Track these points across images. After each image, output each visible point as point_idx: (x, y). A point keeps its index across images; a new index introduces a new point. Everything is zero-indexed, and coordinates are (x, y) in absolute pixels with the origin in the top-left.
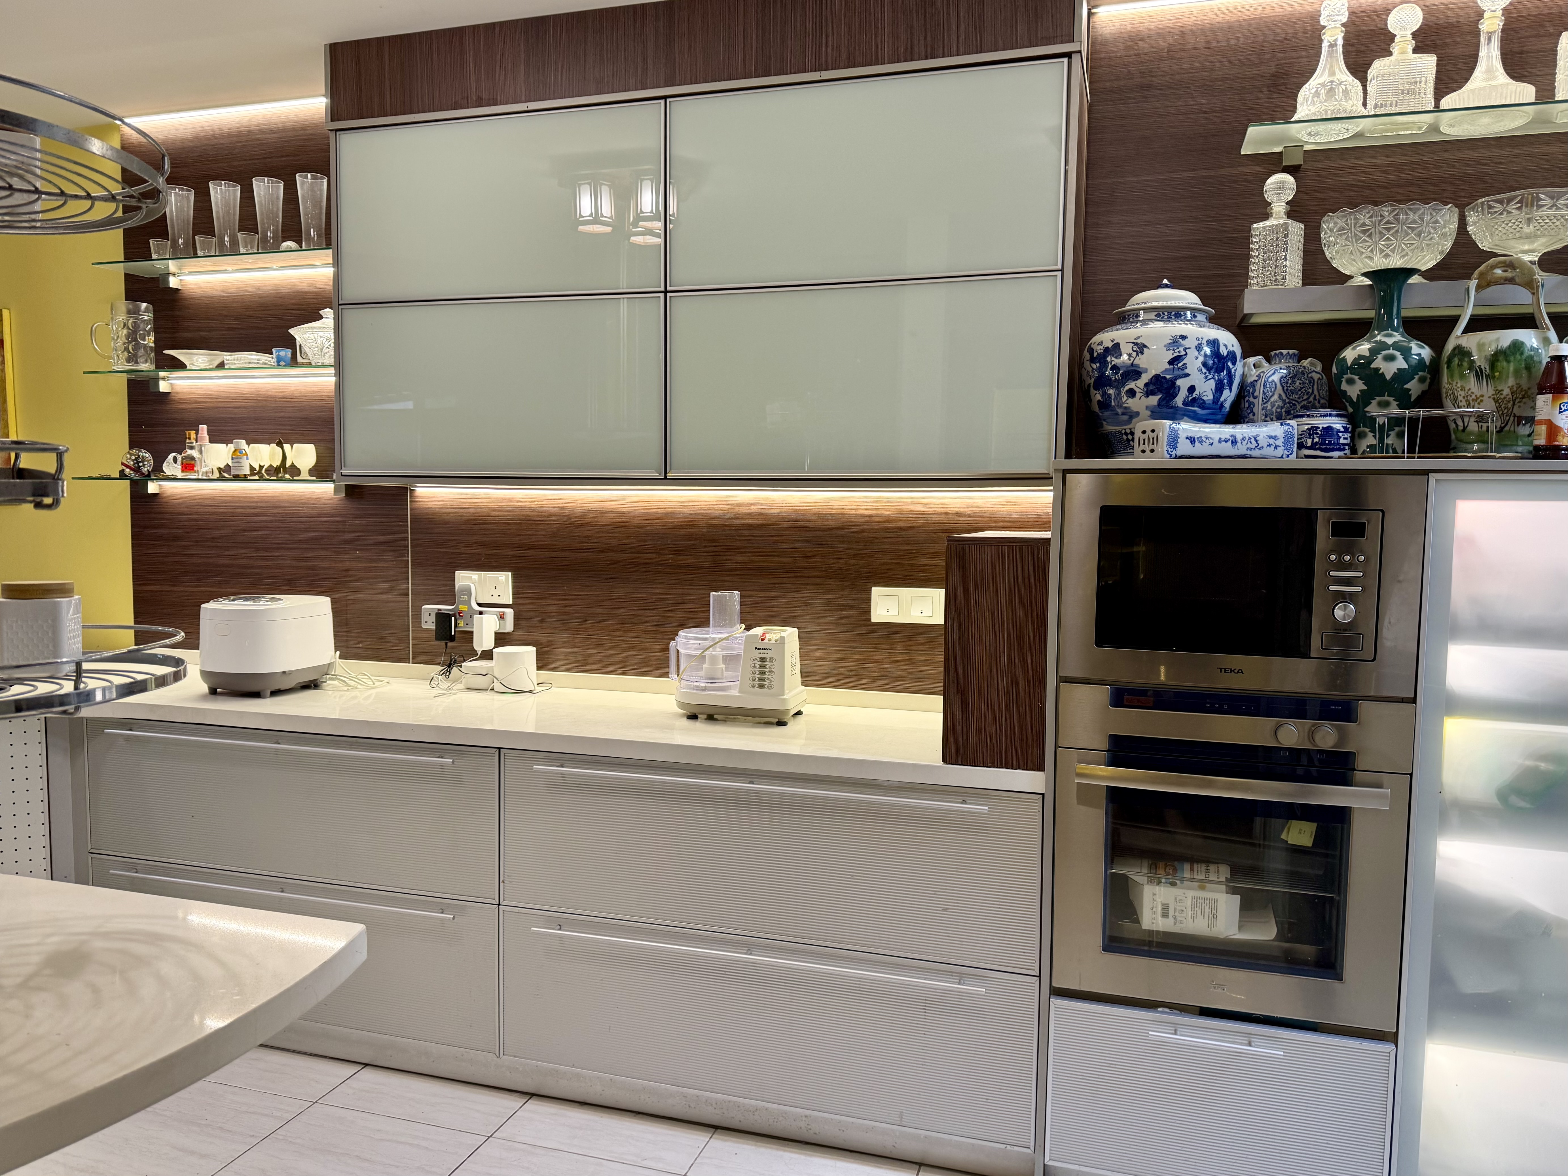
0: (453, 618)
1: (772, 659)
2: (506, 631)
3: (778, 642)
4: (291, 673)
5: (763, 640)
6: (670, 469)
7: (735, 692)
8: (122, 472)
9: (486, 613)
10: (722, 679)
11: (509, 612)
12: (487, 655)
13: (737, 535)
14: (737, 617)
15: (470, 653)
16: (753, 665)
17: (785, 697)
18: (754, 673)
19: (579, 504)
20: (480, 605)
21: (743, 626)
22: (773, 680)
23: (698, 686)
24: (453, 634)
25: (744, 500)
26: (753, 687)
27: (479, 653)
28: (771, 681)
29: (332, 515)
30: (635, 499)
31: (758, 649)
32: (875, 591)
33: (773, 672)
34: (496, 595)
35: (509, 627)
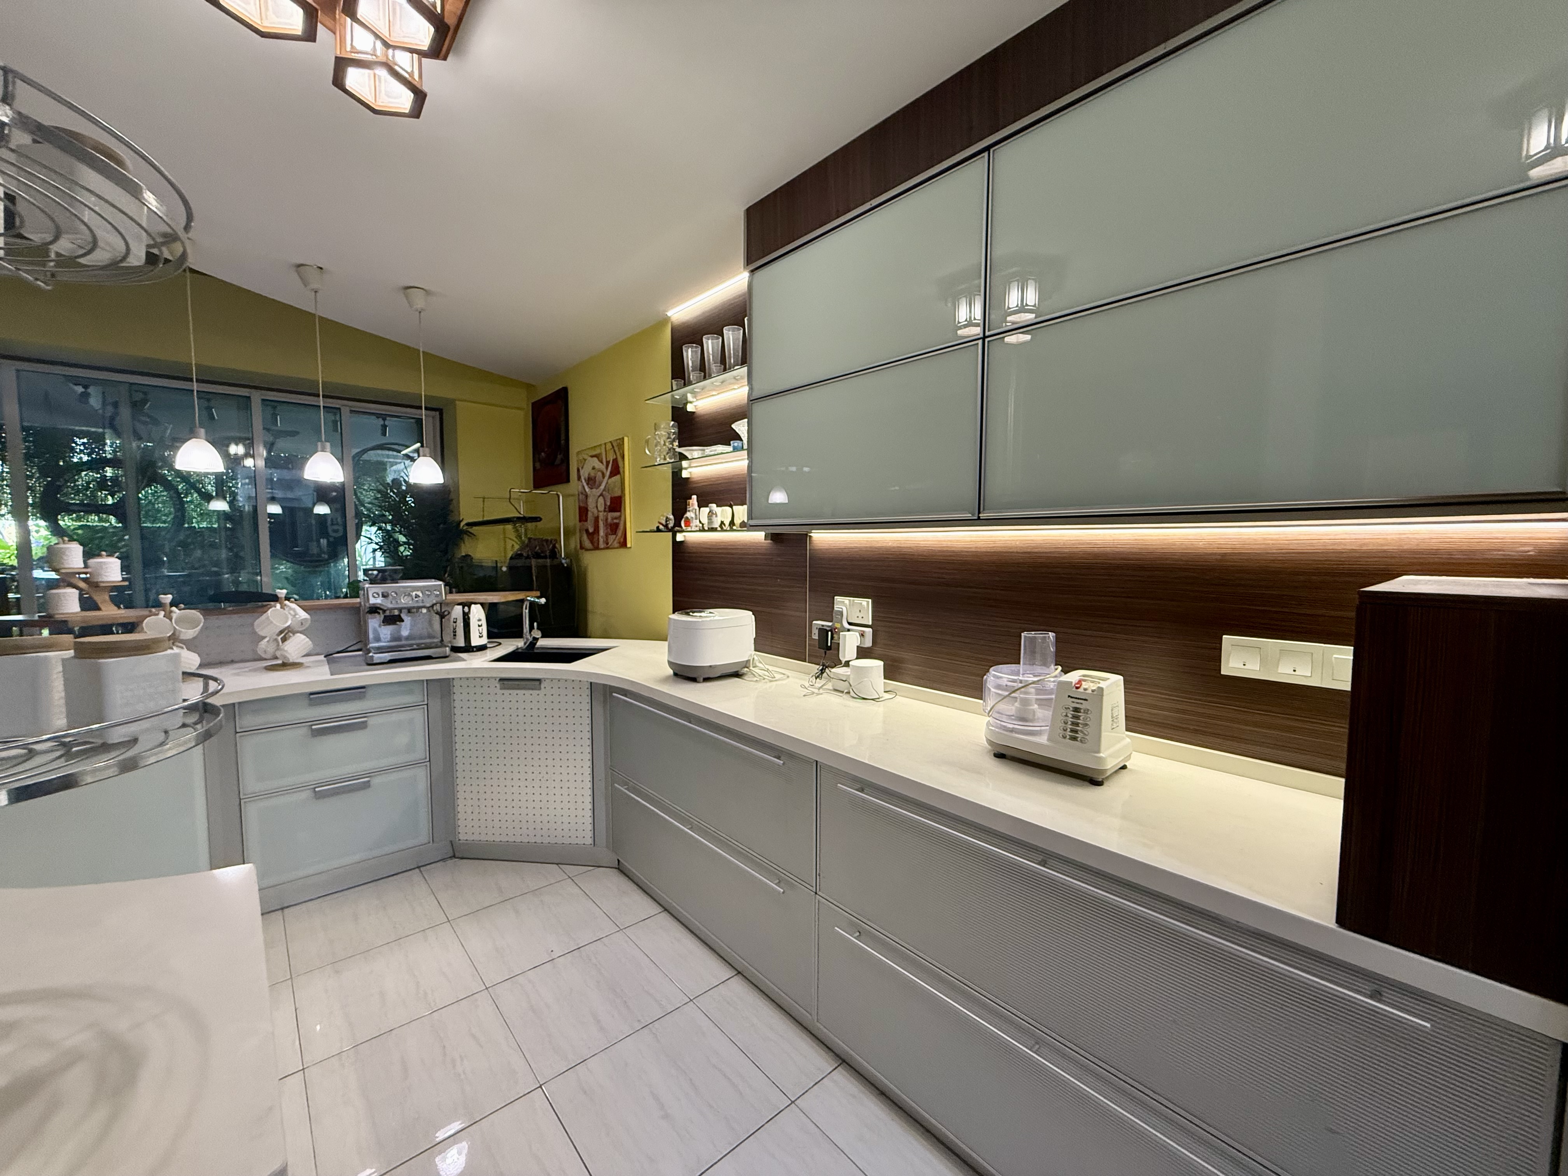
0: (830, 633)
1: (1086, 711)
2: (866, 646)
3: (1095, 693)
4: (716, 666)
5: (1077, 688)
6: (984, 510)
7: (1043, 739)
8: (658, 527)
9: (853, 630)
10: (1031, 721)
11: (869, 631)
12: (847, 664)
13: (1063, 574)
14: (1051, 658)
15: (837, 663)
16: (1065, 714)
17: (1102, 755)
18: (1066, 723)
19: (922, 544)
20: (850, 624)
21: (1060, 668)
22: (1086, 733)
23: (1005, 726)
24: (829, 644)
25: (1071, 539)
26: (1064, 737)
27: (843, 662)
28: (1085, 734)
29: (765, 554)
30: (969, 539)
31: (1072, 697)
32: (1227, 639)
33: (1087, 725)
34: (860, 617)
35: (868, 643)
